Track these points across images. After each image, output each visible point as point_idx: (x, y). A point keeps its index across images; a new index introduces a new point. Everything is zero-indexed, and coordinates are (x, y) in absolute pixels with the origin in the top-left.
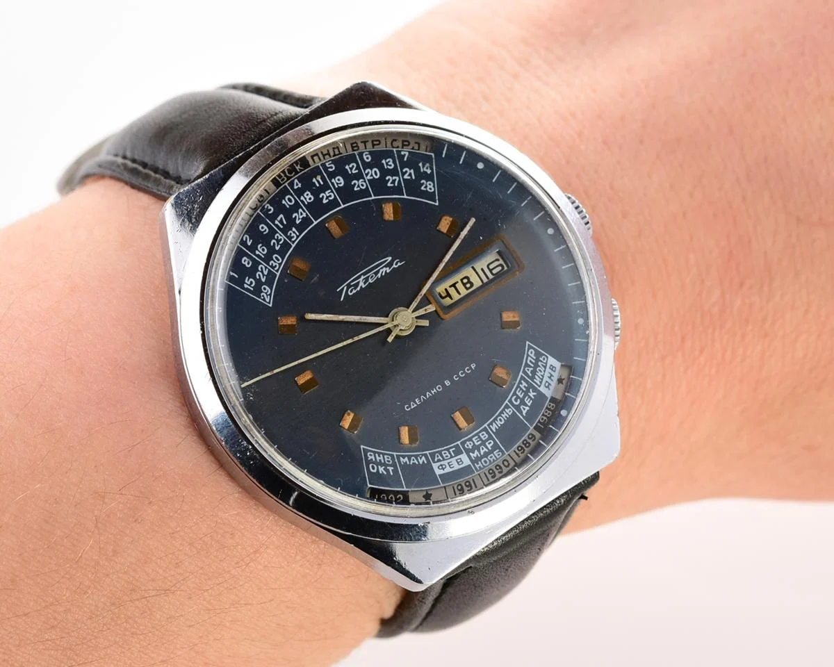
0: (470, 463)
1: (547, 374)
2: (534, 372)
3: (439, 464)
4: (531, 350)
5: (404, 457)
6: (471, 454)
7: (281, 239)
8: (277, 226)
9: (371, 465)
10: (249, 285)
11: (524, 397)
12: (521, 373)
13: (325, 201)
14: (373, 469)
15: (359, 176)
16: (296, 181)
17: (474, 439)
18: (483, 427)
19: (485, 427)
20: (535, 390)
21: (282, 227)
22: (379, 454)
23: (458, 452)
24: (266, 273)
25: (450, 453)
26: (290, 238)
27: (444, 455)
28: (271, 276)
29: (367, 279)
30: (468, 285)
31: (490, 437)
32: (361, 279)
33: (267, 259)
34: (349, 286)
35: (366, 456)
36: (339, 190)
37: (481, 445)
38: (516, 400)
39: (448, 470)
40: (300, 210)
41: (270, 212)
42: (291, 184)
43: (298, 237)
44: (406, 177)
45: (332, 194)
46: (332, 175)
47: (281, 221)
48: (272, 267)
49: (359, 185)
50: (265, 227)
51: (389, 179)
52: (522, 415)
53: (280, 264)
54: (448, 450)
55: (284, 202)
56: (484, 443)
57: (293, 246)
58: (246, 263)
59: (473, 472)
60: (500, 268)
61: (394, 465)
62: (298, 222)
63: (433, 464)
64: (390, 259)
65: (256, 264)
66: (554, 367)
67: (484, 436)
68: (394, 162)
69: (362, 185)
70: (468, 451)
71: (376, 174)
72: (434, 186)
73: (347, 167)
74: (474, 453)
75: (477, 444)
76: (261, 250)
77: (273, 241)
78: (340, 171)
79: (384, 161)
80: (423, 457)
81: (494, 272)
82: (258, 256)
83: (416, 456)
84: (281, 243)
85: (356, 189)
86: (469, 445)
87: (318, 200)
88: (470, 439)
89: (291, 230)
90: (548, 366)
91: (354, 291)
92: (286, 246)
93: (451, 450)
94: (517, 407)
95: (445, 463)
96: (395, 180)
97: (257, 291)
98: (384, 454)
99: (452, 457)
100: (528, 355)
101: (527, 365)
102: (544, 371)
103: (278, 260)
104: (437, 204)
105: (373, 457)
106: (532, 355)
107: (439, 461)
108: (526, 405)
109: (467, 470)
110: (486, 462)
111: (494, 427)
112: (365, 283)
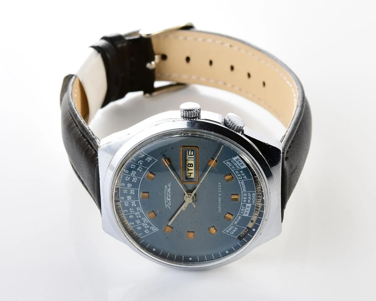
0: (251, 204)
1: (238, 163)
2: (235, 166)
3: (244, 214)
4: (227, 162)
5: (235, 222)
6: (248, 202)
7: (138, 214)
8: (132, 212)
9: (230, 233)
10: (147, 232)
11: (241, 175)
12: (233, 170)
13: (134, 194)
14: (232, 233)
15: (132, 178)
16: (121, 198)
17: (244, 198)
18: (242, 193)
19: (243, 193)
20: (241, 170)
21: (134, 211)
22: (228, 228)
23: (245, 206)
24: (146, 225)
25: (243, 208)
26: (139, 211)
27: (243, 210)
28: (148, 224)
29: (168, 197)
30: (191, 165)
31: (247, 193)
32: (167, 199)
33: (142, 222)
34: (167, 204)
35: (227, 233)
36: (132, 187)
37: (247, 198)
38: (240, 178)
39: (248, 212)
40: (132, 202)
41: (127, 211)
42: (122, 200)
43: (141, 209)
44: (141, 164)
45: (132, 190)
46: (126, 186)
47: (132, 210)
48: (145, 222)
49: (135, 180)
50: (131, 216)
51: (139, 170)
52: (246, 179)
53: (146, 219)
54: (242, 208)
55: (126, 206)
56: (247, 196)
57: (143, 212)
58: (139, 229)
59: (255, 205)
60: (192, 152)
61: (235, 227)
62: (135, 206)
63: (243, 215)
64: (166, 186)
65: (141, 226)
66: (237, 159)
67: (245, 195)
68: (134, 164)
69: (136, 179)
70: (247, 202)
71: (135, 172)
72: (150, 157)
73: (126, 180)
74: (248, 201)
75: (246, 198)
76: (138, 222)
77: (137, 216)
78: (126, 183)
79: (131, 167)
80: (239, 217)
81: (192, 154)
82: (139, 224)
83: (237, 218)
84: (139, 215)
85: (135, 182)
86: (245, 201)
87: (132, 195)
88: (243, 200)
89: (137, 209)
90: (235, 161)
91: (170, 203)
92: (141, 214)
93: (243, 207)
94: (243, 179)
95: (245, 211)
96: (140, 168)
97: (151, 231)
98: (230, 227)
99: (245, 209)
100: (228, 165)
101: (231, 167)
102: (236, 163)
103: (145, 219)
104: (157, 160)
105: (228, 231)
106: (229, 163)
107: (243, 213)
108: (244, 176)
109: (253, 207)
110: (254, 199)
111: (244, 190)
112: (169, 198)
